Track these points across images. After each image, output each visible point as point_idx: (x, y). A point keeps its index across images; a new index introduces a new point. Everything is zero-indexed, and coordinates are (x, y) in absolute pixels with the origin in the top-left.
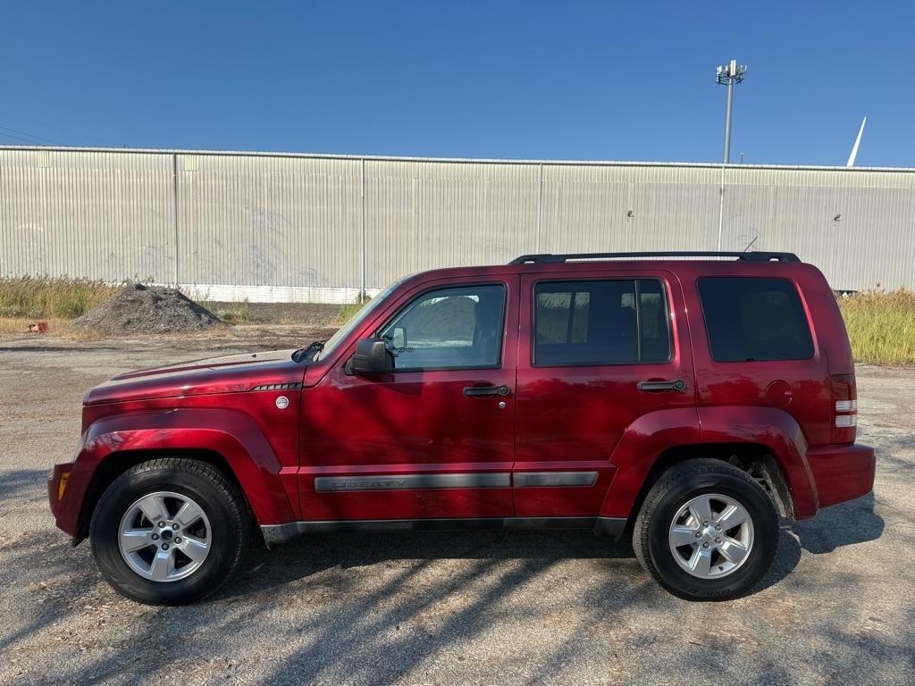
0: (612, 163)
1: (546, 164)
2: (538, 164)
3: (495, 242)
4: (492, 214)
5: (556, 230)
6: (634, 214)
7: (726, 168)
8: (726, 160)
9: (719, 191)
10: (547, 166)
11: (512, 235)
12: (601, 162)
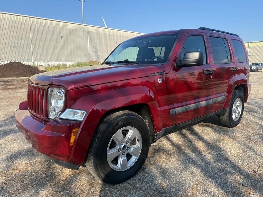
0: (55, 20)
1: (31, 17)
2: (28, 17)
3: (14, 44)
4: (11, 33)
5: (37, 41)
6: (63, 37)
7: (88, 26)
8: (83, 23)
9: (87, 33)
10: (31, 18)
11: (21, 41)
12: (51, 19)
